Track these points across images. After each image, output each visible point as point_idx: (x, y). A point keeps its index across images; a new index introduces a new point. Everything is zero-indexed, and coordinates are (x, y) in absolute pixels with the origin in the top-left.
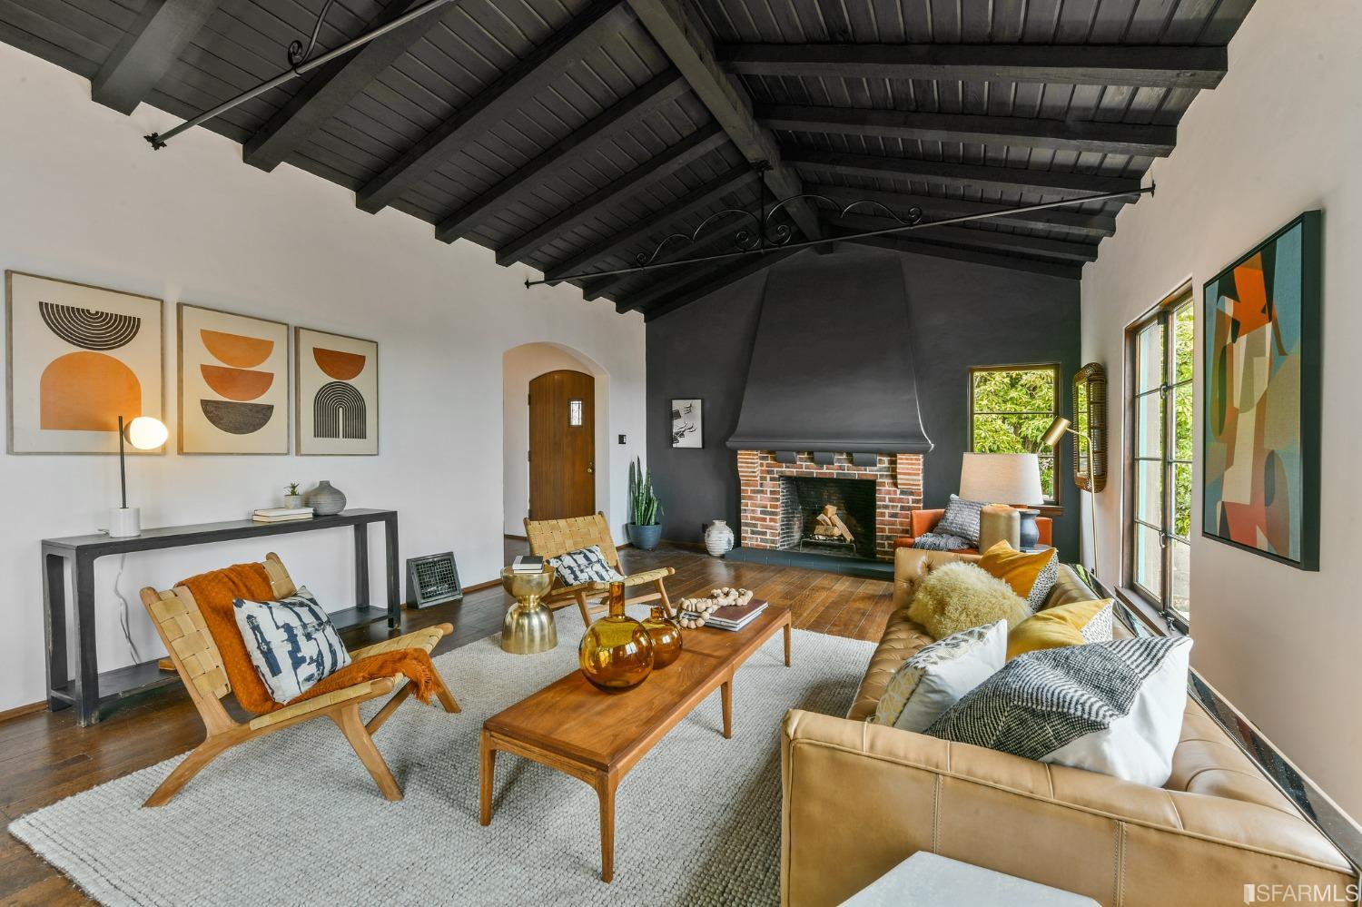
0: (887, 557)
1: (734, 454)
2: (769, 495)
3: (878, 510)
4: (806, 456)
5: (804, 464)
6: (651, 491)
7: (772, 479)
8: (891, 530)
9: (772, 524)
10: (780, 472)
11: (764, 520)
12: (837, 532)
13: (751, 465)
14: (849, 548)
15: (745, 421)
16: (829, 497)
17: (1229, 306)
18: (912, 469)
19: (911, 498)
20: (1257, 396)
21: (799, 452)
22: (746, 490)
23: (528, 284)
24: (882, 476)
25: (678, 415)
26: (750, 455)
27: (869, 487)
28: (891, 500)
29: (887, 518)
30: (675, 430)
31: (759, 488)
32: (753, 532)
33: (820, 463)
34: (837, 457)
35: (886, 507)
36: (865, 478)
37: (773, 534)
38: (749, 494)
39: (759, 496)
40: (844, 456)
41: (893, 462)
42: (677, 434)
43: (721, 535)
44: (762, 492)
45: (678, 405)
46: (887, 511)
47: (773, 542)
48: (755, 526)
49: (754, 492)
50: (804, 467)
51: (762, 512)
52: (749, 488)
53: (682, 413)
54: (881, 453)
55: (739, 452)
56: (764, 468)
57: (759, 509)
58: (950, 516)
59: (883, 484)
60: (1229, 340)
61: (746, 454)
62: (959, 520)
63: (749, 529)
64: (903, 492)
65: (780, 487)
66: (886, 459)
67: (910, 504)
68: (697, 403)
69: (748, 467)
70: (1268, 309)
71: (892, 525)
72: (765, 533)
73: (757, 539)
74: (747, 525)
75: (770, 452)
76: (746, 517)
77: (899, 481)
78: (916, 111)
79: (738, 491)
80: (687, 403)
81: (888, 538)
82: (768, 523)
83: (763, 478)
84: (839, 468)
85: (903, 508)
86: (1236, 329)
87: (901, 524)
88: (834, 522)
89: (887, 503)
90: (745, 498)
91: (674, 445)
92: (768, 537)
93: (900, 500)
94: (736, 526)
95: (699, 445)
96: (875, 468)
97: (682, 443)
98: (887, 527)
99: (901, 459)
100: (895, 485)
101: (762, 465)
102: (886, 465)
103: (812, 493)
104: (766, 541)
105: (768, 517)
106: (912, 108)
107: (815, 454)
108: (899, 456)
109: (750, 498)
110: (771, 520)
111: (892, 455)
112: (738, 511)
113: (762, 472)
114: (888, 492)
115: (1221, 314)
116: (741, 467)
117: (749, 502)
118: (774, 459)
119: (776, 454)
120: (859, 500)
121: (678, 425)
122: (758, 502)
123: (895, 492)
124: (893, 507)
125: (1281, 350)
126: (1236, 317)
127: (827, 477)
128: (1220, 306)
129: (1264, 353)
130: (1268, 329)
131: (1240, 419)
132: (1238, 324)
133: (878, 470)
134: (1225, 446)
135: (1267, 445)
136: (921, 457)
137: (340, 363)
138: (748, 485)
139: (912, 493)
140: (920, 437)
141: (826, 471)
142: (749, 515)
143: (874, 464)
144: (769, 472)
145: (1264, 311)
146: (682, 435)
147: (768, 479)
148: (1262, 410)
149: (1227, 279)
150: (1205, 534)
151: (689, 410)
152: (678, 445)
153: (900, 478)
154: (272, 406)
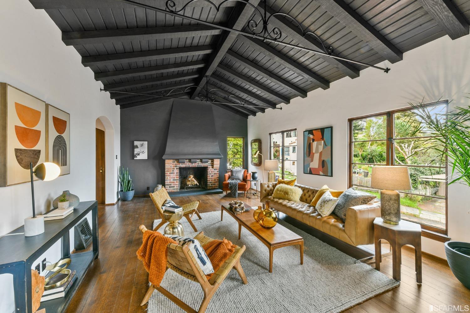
0: (210, 188)
1: (164, 161)
2: (176, 174)
3: (208, 175)
4: (188, 161)
5: (187, 163)
6: (129, 177)
7: (177, 169)
8: (212, 180)
9: (177, 183)
10: (180, 166)
11: (174, 182)
13: (170, 165)
14: (199, 187)
15: (168, 150)
17: (311, 136)
18: (217, 162)
19: (216, 171)
20: (320, 151)
21: (186, 159)
22: (167, 173)
23: (101, 90)
25: (137, 147)
26: (170, 161)
27: (205, 169)
29: (210, 177)
30: (135, 153)
31: (172, 172)
32: (170, 187)
33: (192, 163)
34: (197, 160)
35: (210, 174)
36: (204, 166)
37: (177, 187)
38: (169, 174)
39: (172, 175)
40: (199, 160)
41: (213, 162)
42: (136, 154)
44: (173, 173)
45: (136, 143)
46: (210, 175)
47: (177, 189)
48: (171, 185)
50: (187, 164)
51: (173, 180)
52: (168, 172)
53: (139, 146)
54: (209, 159)
55: (166, 160)
56: (174, 165)
57: (172, 179)
59: (209, 168)
60: (312, 142)
61: (168, 161)
62: (236, 175)
63: (168, 186)
64: (214, 170)
65: (178, 171)
66: (210, 161)
67: (216, 173)
68: (146, 143)
69: (169, 165)
70: (323, 139)
72: (174, 187)
73: (171, 189)
74: (167, 185)
75: (176, 160)
78: (252, 80)
79: (164, 173)
80: (142, 142)
81: (211, 182)
82: (175, 183)
83: (173, 169)
84: (198, 164)
85: (214, 174)
86: (313, 140)
87: (214, 178)
89: (210, 173)
90: (167, 176)
91: (135, 159)
92: (175, 188)
93: (214, 172)
94: (164, 186)
95: (147, 159)
97: (139, 158)
100: (213, 168)
102: (210, 162)
103: (185, 172)
104: (174, 189)
105: (175, 181)
107: (191, 160)
108: (215, 160)
109: (169, 176)
110: (176, 182)
111: (212, 160)
112: (165, 180)
113: (173, 166)
115: (309, 138)
116: (167, 165)
117: (168, 177)
118: (177, 162)
119: (178, 161)
120: (201, 173)
121: (136, 151)
122: (172, 177)
123: (212, 170)
124: (212, 174)
125: (326, 145)
126: (314, 139)
127: (194, 167)
128: (309, 136)
129: (321, 145)
130: (323, 142)
131: (315, 154)
132: (314, 140)
133: (208, 164)
134: (311, 159)
135: (323, 159)
136: (219, 160)
137: (61, 125)
138: (168, 171)
139: (216, 170)
140: (219, 154)
141: (194, 165)
142: (168, 181)
143: (207, 162)
144: (176, 166)
145: (321, 139)
146: (139, 155)
147: (175, 169)
148: (321, 153)
149: (311, 132)
150: (304, 173)
151: (142, 145)
152: (137, 159)
153: (215, 166)
154: (40, 150)
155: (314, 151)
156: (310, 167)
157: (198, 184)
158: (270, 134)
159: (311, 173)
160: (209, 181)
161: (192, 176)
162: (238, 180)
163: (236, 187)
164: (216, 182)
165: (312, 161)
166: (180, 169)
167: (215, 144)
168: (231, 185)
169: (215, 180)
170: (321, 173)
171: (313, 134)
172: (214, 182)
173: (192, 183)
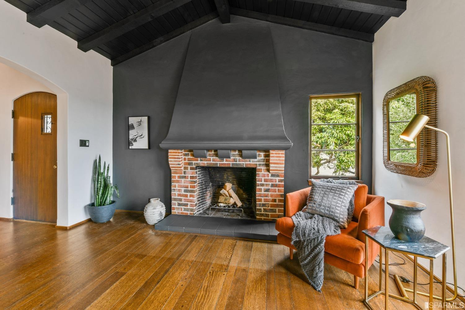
0: (263, 218)
1: (166, 151)
2: (189, 179)
3: (257, 187)
4: (213, 153)
5: (212, 158)
7: (191, 169)
8: (265, 200)
9: (191, 198)
10: (197, 164)
11: (186, 196)
12: (232, 201)
13: (177, 159)
15: (174, 130)
16: (227, 178)
18: (278, 159)
19: (277, 178)
21: (209, 150)
22: (175, 176)
24: (260, 165)
25: (132, 127)
26: (176, 153)
27: (252, 172)
28: (265, 181)
29: (263, 192)
30: (131, 137)
31: (183, 175)
32: (179, 205)
33: (222, 158)
34: (233, 153)
35: (262, 185)
36: (249, 166)
37: (192, 205)
38: (177, 179)
39: (183, 180)
40: (237, 152)
41: (267, 156)
42: (132, 140)
43: (154, 210)
44: (185, 177)
45: (133, 120)
46: (263, 188)
47: (192, 210)
48: (181, 200)
49: (179, 177)
50: (211, 160)
51: (185, 191)
52: (177, 175)
53: (135, 126)
54: (260, 150)
55: (169, 151)
56: (187, 161)
57: (183, 189)
58: (317, 197)
59: (260, 170)
61: (174, 152)
62: (326, 202)
63: (176, 202)
64: (272, 175)
65: (197, 174)
66: (262, 154)
67: (277, 183)
68: (145, 119)
69: (175, 161)
71: (266, 196)
72: (186, 205)
73: (182, 208)
74: (175, 199)
75: (189, 151)
76: (175, 194)
77: (271, 168)
80: (139, 119)
81: (264, 205)
82: (189, 198)
83: (186, 168)
84: (234, 160)
85: (273, 185)
87: (272, 196)
88: (230, 195)
89: (263, 182)
90: (174, 181)
91: (130, 147)
92: (189, 207)
93: (271, 181)
94: (168, 202)
95: (146, 147)
96: (256, 160)
97: (135, 146)
98: (263, 198)
99: (273, 154)
100: (268, 170)
101: (185, 159)
102: (263, 157)
103: (218, 175)
104: (187, 210)
105: (189, 194)
107: (218, 151)
108: (271, 152)
109: (178, 182)
110: (191, 196)
111: (267, 152)
113: (185, 164)
114: (264, 176)
116: (171, 161)
117: (177, 184)
118: (193, 155)
119: (194, 152)
121: (132, 134)
122: (183, 184)
123: (268, 175)
124: (266, 185)
127: (226, 166)
133: (257, 161)
136: (284, 152)
138: (176, 173)
139: (278, 176)
140: (284, 138)
141: (225, 162)
142: (177, 193)
143: (255, 157)
144: (190, 164)
146: (135, 141)
147: (189, 168)
151: (140, 123)
152: (133, 147)
153: (272, 166)
157: (239, 204)
160: (260, 200)
161: (229, 186)
163: (315, 247)
164: (277, 206)
167: (275, 113)
168: (298, 236)
169: (274, 201)
172: (272, 206)
173: (226, 200)
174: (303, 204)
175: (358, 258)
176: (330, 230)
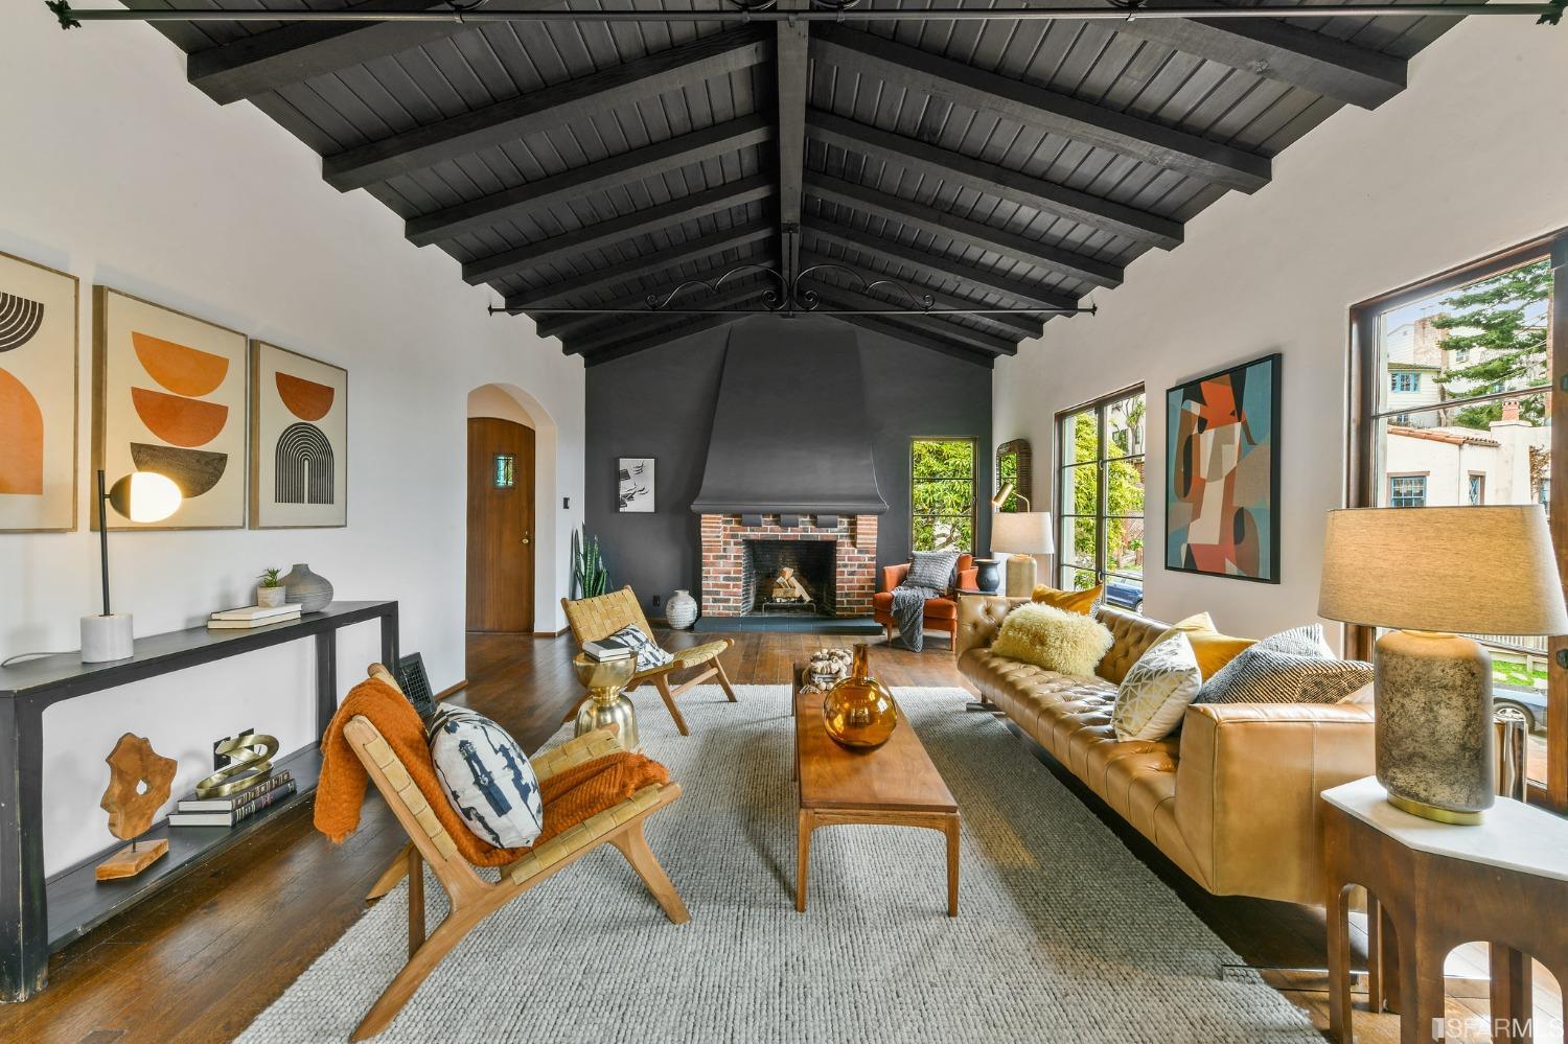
0: (845, 613)
1: (697, 517)
2: (732, 560)
3: (838, 570)
4: (771, 518)
5: (769, 527)
6: (600, 562)
7: (736, 544)
8: (850, 588)
9: (735, 590)
10: (745, 535)
11: (727, 586)
12: (797, 594)
13: (715, 529)
14: (808, 608)
15: (709, 482)
16: (784, 560)
17: (1195, 408)
18: (868, 527)
19: (867, 556)
20: (1226, 471)
21: (765, 515)
22: (708, 556)
23: (491, 310)
24: (842, 536)
25: (626, 476)
26: (715, 519)
27: (828, 549)
28: (850, 559)
29: (846, 576)
30: (623, 492)
31: (722, 554)
32: (715, 601)
33: (785, 526)
34: (801, 519)
35: (845, 566)
36: (825, 539)
37: (736, 601)
38: (712, 560)
39: (722, 561)
40: (808, 519)
41: (853, 524)
42: (625, 496)
43: (687, 606)
44: (725, 557)
45: (626, 464)
46: (845, 570)
47: (736, 608)
48: (718, 593)
49: (716, 557)
50: (769, 530)
51: (726, 579)
52: (711, 554)
53: (631, 473)
54: (842, 514)
55: (703, 516)
56: (728, 532)
57: (722, 576)
58: (918, 569)
59: (842, 544)
60: (1195, 431)
61: (711, 518)
62: (926, 572)
63: (710, 597)
64: (859, 552)
65: (741, 550)
66: (846, 520)
67: (867, 562)
68: (650, 462)
69: (712, 532)
70: (1238, 413)
71: (851, 582)
72: (727, 601)
73: (719, 607)
74: (708, 593)
75: (734, 516)
76: (707, 584)
77: (858, 541)
78: (948, 213)
79: (699, 557)
80: (639, 462)
81: (847, 595)
82: (730, 589)
83: (726, 543)
84: (803, 530)
85: (860, 566)
86: (1203, 424)
87: (858, 581)
88: (791, 585)
89: (846, 562)
90: (707, 565)
91: (621, 510)
92: (730, 604)
93: (858, 559)
94: (697, 594)
95: (652, 509)
96: (836, 529)
97: (631, 507)
98: (845, 585)
99: (861, 520)
100: (854, 544)
101: (725, 529)
102: (846, 526)
104: (729, 608)
105: (731, 583)
106: (947, 209)
107: (782, 516)
108: (859, 517)
109: (713, 564)
110: (734, 586)
111: (852, 518)
112: (699, 578)
113: (727, 536)
114: (848, 552)
115: (1186, 415)
116: (705, 532)
117: (711, 569)
118: (739, 523)
119: (739, 517)
120: (817, 562)
121: (625, 487)
122: (721, 568)
123: (853, 551)
124: (852, 565)
125: (1251, 441)
126: (1204, 416)
127: (792, 539)
128: (1185, 406)
129: (1233, 442)
130: (1238, 426)
131: (1207, 484)
132: (1206, 421)
133: (838, 532)
134: (1191, 505)
135: (1237, 503)
136: (876, 517)
137: (307, 396)
138: (709, 551)
139: (867, 552)
140: (876, 499)
141: (790, 533)
142: (711, 583)
143: (834, 525)
144: (733, 536)
145: (1233, 414)
146: (631, 498)
147: (732, 543)
148: (1230, 480)
149: (1191, 389)
150: (1167, 568)
151: (640, 470)
152: (626, 510)
153: (860, 539)
154: (226, 456)
155: (1204, 473)
156: (1190, 541)
157: (807, 598)
158: (1061, 417)
159: (1191, 567)
160: (842, 588)
161: (789, 571)
162: (926, 590)
163: (915, 612)
164: (866, 595)
165: (1196, 514)
166: (750, 544)
167: (864, 462)
168: (897, 604)
169: (863, 588)
170: (1231, 568)
171: (1200, 400)
172: (859, 595)
173: (785, 592)
174: (902, 580)
175: (951, 614)
176: (929, 594)
